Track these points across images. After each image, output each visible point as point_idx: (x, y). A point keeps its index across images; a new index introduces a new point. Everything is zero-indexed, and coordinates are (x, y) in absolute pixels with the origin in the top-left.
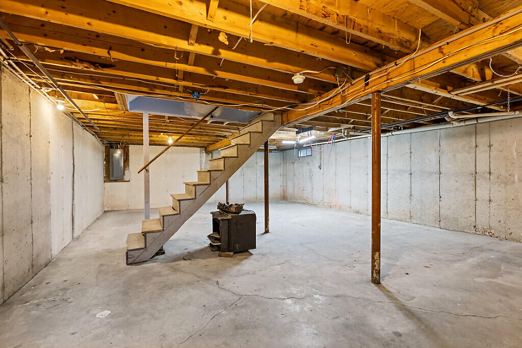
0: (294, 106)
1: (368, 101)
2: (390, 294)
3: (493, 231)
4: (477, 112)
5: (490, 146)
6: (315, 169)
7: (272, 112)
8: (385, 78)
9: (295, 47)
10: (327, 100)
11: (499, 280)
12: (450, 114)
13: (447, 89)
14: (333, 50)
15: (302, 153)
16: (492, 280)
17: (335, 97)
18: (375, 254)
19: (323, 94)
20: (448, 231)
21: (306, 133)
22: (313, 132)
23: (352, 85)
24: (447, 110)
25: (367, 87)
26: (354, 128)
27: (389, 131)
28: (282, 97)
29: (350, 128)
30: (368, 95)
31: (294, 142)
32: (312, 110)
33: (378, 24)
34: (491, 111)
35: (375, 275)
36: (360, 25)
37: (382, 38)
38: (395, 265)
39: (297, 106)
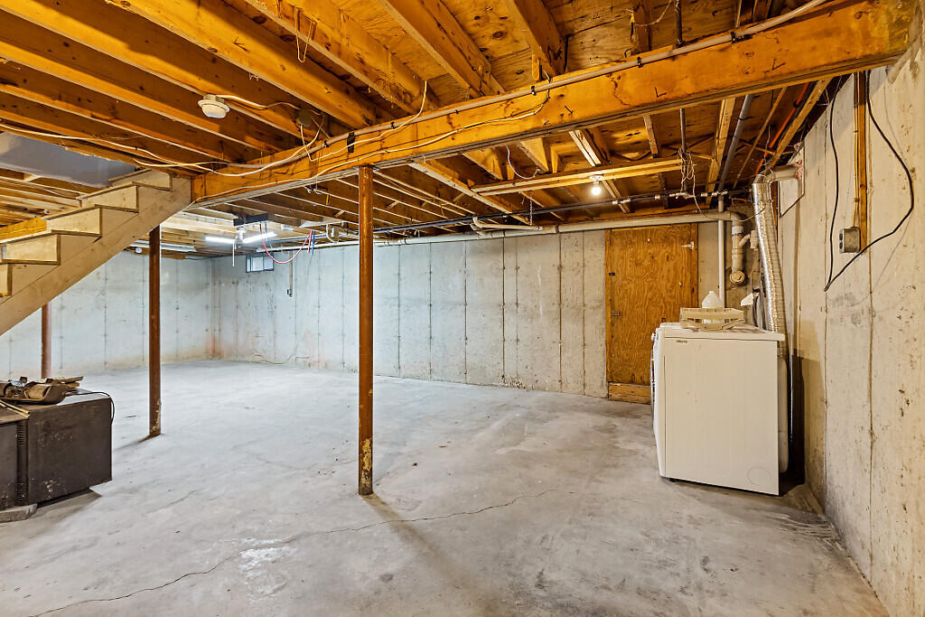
0: (217, 166)
1: (355, 179)
2: (386, 508)
3: (520, 381)
4: (502, 222)
5: (517, 268)
6: (281, 296)
7: (167, 170)
8: (377, 146)
9: (193, 35)
10: (284, 165)
11: (522, 447)
12: (475, 219)
13: (466, 183)
14: (284, 69)
15: (256, 264)
16: (514, 448)
17: (299, 163)
18: (363, 444)
19: (277, 152)
20: (475, 387)
21: (257, 225)
22: (270, 224)
23: (328, 146)
24: (471, 215)
25: (351, 155)
26: (347, 226)
27: (401, 237)
28: (185, 140)
29: (339, 225)
30: (352, 168)
31: (231, 242)
32: (256, 180)
33: (357, 47)
34: (518, 223)
35: (363, 480)
36: (326, 36)
37: (366, 73)
38: (399, 454)
39: (225, 166)
